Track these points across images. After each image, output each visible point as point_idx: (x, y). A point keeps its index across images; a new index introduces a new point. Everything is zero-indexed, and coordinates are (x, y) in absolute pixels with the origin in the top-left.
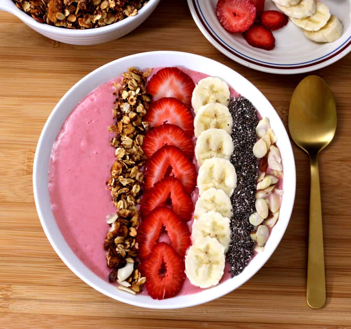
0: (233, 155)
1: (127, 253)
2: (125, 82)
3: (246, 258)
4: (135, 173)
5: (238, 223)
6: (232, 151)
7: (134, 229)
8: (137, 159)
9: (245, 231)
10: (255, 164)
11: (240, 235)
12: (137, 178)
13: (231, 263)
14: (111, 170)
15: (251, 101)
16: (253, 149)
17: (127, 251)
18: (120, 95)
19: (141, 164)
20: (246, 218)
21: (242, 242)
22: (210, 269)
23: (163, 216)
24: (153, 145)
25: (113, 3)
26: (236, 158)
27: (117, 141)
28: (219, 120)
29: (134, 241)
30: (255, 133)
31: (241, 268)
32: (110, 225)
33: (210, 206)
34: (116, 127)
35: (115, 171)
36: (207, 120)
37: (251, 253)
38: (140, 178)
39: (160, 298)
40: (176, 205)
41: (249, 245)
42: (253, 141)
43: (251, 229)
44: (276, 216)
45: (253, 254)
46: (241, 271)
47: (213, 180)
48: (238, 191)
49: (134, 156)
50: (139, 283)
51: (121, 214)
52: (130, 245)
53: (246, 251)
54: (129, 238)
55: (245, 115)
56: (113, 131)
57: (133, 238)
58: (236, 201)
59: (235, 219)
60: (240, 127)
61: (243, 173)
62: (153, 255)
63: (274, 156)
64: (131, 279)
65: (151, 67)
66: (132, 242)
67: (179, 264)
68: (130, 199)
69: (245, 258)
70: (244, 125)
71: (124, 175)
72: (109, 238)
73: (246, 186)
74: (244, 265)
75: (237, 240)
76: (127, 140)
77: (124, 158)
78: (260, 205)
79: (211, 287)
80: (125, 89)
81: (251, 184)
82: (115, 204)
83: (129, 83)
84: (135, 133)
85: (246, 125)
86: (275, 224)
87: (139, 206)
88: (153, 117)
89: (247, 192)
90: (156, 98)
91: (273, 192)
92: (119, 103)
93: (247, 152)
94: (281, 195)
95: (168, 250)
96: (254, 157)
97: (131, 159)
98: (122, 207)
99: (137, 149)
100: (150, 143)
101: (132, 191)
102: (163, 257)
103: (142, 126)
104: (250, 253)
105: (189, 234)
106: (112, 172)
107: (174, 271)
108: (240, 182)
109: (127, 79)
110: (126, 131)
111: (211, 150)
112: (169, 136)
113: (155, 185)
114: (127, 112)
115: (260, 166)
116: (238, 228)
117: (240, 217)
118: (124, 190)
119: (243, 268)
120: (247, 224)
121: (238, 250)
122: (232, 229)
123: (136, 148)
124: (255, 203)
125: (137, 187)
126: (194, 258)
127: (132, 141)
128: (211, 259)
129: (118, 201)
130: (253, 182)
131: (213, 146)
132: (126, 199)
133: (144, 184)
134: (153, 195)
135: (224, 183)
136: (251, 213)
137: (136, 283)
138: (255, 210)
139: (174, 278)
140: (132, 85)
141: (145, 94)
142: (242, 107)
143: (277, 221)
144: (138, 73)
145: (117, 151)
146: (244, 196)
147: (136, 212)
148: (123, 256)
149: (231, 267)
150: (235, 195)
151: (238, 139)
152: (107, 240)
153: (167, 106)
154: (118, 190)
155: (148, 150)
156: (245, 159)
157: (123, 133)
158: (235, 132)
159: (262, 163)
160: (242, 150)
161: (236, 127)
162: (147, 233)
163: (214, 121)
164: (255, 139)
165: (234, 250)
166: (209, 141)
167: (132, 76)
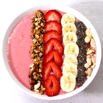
0: (77, 42)
1: (38, 79)
2: (36, 15)
4: (40, 48)
5: (80, 67)
6: (77, 40)
7: (40, 69)
8: (41, 43)
9: (83, 70)
10: (86, 45)
11: (81, 71)
12: (41, 50)
13: (78, 82)
14: (31, 47)
15: (83, 22)
16: (85, 40)
18: (34, 20)
19: (42, 45)
20: (83, 65)
21: (82, 74)
22: (70, 84)
23: (51, 64)
26: (79, 43)
27: (33, 36)
28: (72, 29)
29: (41, 74)
30: (85, 34)
32: (31, 68)
33: (69, 61)
34: (33, 31)
35: (33, 48)
36: (67, 29)
39: (51, 96)
40: (56, 61)
41: (85, 75)
43: (85, 69)
44: (94, 64)
45: (86, 79)
46: (82, 85)
47: (70, 51)
48: (80, 55)
50: (43, 90)
51: (35, 64)
52: (39, 75)
53: (84, 77)
54: (38, 73)
55: (81, 27)
56: (32, 33)
57: (40, 73)
58: (79, 59)
62: (48, 79)
63: (93, 42)
64: (39, 89)
65: (45, 10)
67: (58, 83)
69: (83, 80)
70: (81, 31)
71: (36, 49)
74: (83, 83)
75: (80, 73)
76: (37, 36)
77: (36, 43)
78: (88, 60)
79: (70, 92)
80: (36, 17)
81: (84, 52)
82: (33, 60)
83: (38, 15)
84: (40, 34)
87: (42, 61)
88: (47, 28)
90: (48, 21)
91: (93, 55)
92: (34, 23)
93: (82, 41)
94: (96, 56)
95: (54, 78)
96: (85, 42)
97: (39, 43)
98: (36, 61)
100: (46, 37)
101: (39, 55)
102: (52, 80)
103: (43, 31)
105: (62, 71)
107: (56, 85)
108: (80, 52)
110: (37, 33)
111: (69, 40)
112: (53, 35)
113: (48, 52)
114: (37, 26)
115: (88, 46)
116: (80, 69)
117: (81, 65)
118: (36, 55)
119: (83, 84)
120: (83, 67)
121: (81, 77)
122: (78, 69)
123: (41, 39)
124: (86, 59)
125: (41, 54)
127: (39, 36)
128: (70, 81)
129: (34, 59)
131: (70, 38)
132: (37, 58)
133: (44, 53)
134: (48, 57)
135: (74, 52)
136: (85, 63)
137: (41, 90)
138: (86, 62)
139: (56, 88)
140: (39, 16)
141: (44, 19)
142: (80, 24)
143: (95, 66)
144: (41, 12)
145: (33, 40)
146: (82, 57)
147: (41, 63)
148: (36, 80)
149: (78, 84)
150: (79, 57)
151: (79, 36)
152: (30, 74)
153: (52, 24)
154: (34, 54)
155: (45, 40)
156: (82, 43)
157: (35, 33)
158: (78, 33)
159: (88, 44)
160: (80, 40)
161: (78, 31)
162: (45, 71)
163: (70, 29)
164: (85, 36)
165: (79, 77)
166: (68, 37)
167: (38, 13)
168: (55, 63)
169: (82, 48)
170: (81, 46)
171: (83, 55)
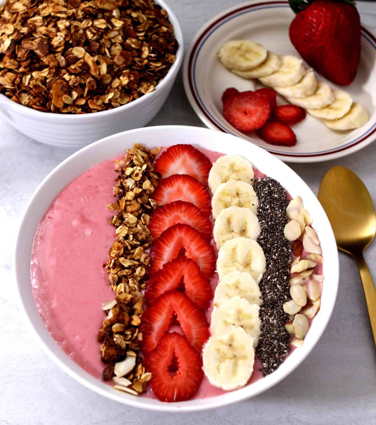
0: (259, 237)
1: (127, 345)
2: (130, 158)
3: (281, 353)
4: (139, 254)
5: (270, 311)
6: (259, 233)
7: (137, 316)
8: (143, 239)
9: (279, 321)
10: (287, 247)
11: (272, 325)
12: (142, 260)
13: (262, 359)
14: (110, 251)
15: (278, 181)
16: (284, 231)
17: (127, 343)
18: (123, 172)
19: (147, 245)
20: (279, 306)
21: (275, 333)
22: (236, 365)
23: (174, 302)
24: (162, 225)
26: (264, 240)
27: (118, 220)
28: (242, 199)
29: (137, 330)
30: (285, 213)
31: (275, 365)
32: (107, 313)
33: (233, 292)
34: (117, 205)
35: (115, 251)
36: (228, 199)
37: (288, 347)
38: (146, 260)
39: (170, 400)
40: (191, 292)
41: (285, 337)
42: (283, 222)
43: (286, 319)
44: (316, 304)
45: (290, 349)
46: (275, 368)
47: (237, 264)
48: (268, 276)
49: (138, 235)
50: (143, 380)
51: (120, 299)
52: (132, 335)
53: (281, 344)
54: (129, 326)
55: (273, 195)
56: (114, 209)
57: (135, 327)
58: (266, 287)
59: (265, 308)
60: (268, 207)
61: (274, 256)
62: (161, 346)
63: (310, 238)
64: (131, 375)
65: (159, 146)
66: (134, 332)
67: (195, 359)
68: (132, 282)
69: (279, 353)
70: (272, 205)
71: (125, 256)
72: (105, 326)
73: (278, 271)
74: (279, 363)
75: (268, 331)
76: (131, 218)
77: (126, 237)
78: (296, 290)
79: (237, 389)
80: (129, 165)
81: (283, 268)
82: (114, 288)
83: (134, 158)
84: (140, 211)
85: (274, 205)
86: (316, 314)
87: (143, 292)
88: (162, 196)
89: (279, 277)
90: (166, 176)
91: (311, 277)
92: (122, 180)
93: (276, 234)
94: (321, 281)
95: (182, 342)
96: (286, 239)
97: (134, 239)
98: (123, 290)
99: (143, 228)
101: (135, 274)
102: (174, 350)
103: (149, 204)
104: (286, 347)
105: (208, 325)
106: (112, 253)
107: (188, 367)
108: (270, 266)
109: (132, 155)
110: (129, 209)
111: (233, 231)
112: (182, 215)
113: (164, 266)
114: (131, 187)
115: (294, 249)
116: (270, 317)
117: (272, 304)
118: (125, 272)
119: (278, 365)
120: (280, 312)
121: (270, 342)
122: (262, 319)
123: (141, 226)
124: (289, 289)
125: (141, 270)
126: (214, 352)
127: (136, 219)
128: (235, 353)
129: (117, 284)
130: (286, 266)
131: (236, 227)
132: (128, 283)
133: (150, 267)
134: (162, 278)
135: (250, 267)
136: (285, 301)
137: (138, 381)
138: (290, 298)
139: (188, 376)
140: (138, 160)
141: (152, 172)
142: (269, 187)
143: (319, 309)
144: (144, 150)
145: (118, 231)
146: (275, 281)
147: (140, 298)
148: (123, 348)
149: (262, 364)
150: (264, 281)
151: (265, 219)
152: (103, 329)
153: (179, 184)
154: (117, 271)
155: (155, 230)
156: (275, 240)
157: (125, 210)
158: (261, 212)
159: (295, 245)
160: (270, 231)
161: (263, 206)
162: (154, 322)
163: (236, 200)
164: (285, 220)
165: (265, 343)
166: (231, 221)
167: (137, 152)
168: (187, 299)
169: (275, 255)
170: (273, 250)
171: (280, 276)
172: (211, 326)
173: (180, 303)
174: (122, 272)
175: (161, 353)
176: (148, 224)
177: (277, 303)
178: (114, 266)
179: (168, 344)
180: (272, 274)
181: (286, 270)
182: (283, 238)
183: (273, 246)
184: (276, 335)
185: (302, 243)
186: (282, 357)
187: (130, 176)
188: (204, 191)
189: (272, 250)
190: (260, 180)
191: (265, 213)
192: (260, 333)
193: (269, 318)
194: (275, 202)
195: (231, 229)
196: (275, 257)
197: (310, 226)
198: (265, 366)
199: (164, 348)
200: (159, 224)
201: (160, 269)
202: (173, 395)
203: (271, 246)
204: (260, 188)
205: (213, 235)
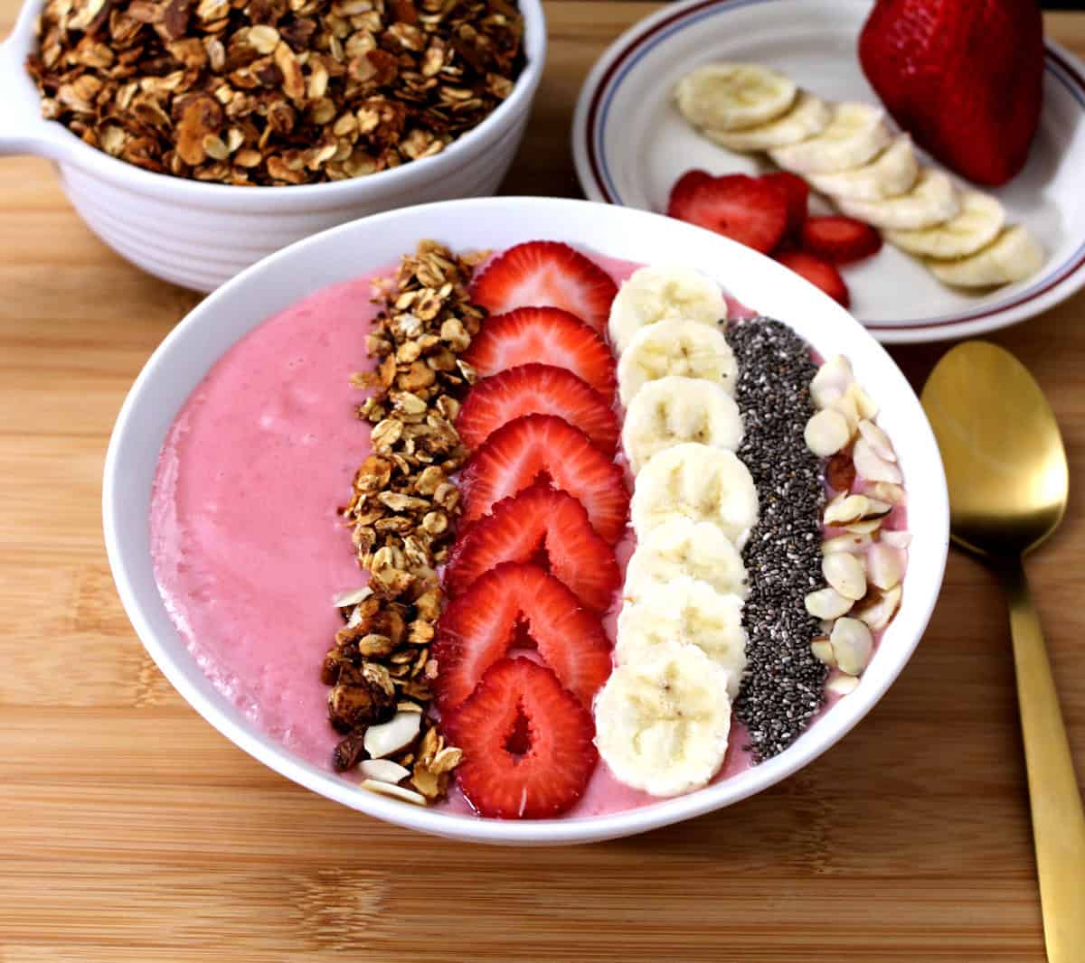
0: (741, 447)
1: (397, 687)
2: (409, 272)
3: (802, 708)
4: (432, 483)
5: (770, 612)
6: (741, 438)
7: (424, 623)
8: (441, 449)
9: (794, 633)
10: (815, 469)
11: (775, 642)
12: (438, 497)
13: (751, 723)
14: (358, 475)
15: (788, 324)
16: (806, 433)
17: (398, 682)
18: (391, 304)
19: (450, 464)
20: (793, 599)
21: (784, 661)
22: (682, 734)
23: (522, 590)
24: (488, 419)
25: (370, 118)
26: (754, 453)
27: (377, 407)
28: (695, 362)
29: (424, 654)
30: (808, 395)
32: (345, 613)
33: (673, 569)
34: (374, 375)
35: (369, 478)
36: (660, 362)
37: (818, 696)
38: (448, 498)
39: (509, 815)
40: (566, 569)
41: (810, 671)
42: (803, 414)
43: (813, 631)
44: (890, 599)
45: (824, 701)
46: (786, 744)
47: (683, 506)
48: (764, 534)
49: (429, 440)
50: (438, 765)
51: (381, 583)
52: (412, 664)
53: (800, 686)
54: (404, 646)
55: (776, 353)
56: (367, 386)
57: (420, 647)
58: (759, 558)
59: (758, 604)
60: (763, 379)
61: (779, 488)
63: (873, 449)
64: (408, 756)
65: (482, 247)
66: (416, 659)
67: (573, 721)
68: (413, 544)
69: (797, 708)
70: (774, 375)
71: (396, 488)
72: (340, 644)
73: (790, 521)
74: (798, 732)
75: (767, 656)
76: (410, 403)
77: (398, 446)
78: (838, 562)
80: (407, 288)
81: (804, 515)
82: (366, 559)
83: (421, 268)
84: (434, 389)
85: (779, 377)
86: (891, 619)
87: (441, 569)
88: (489, 356)
89: (793, 535)
90: (499, 311)
92: (388, 320)
93: (786, 439)
94: (903, 546)
95: (540, 680)
96: (810, 452)
97: (419, 452)
98: (388, 560)
99: (441, 424)
100: (483, 415)
101: (420, 527)
102: (520, 699)
103: (457, 372)
104: (814, 696)
105: (608, 646)
106: (360, 481)
107: (558, 740)
108: (769, 510)
109: (413, 264)
110: (406, 382)
111: (672, 435)
112: (540, 398)
113: (496, 507)
114: (413, 333)
115: (830, 473)
116: (771, 625)
117: (774, 596)
118: (393, 523)
119: (794, 737)
120: (798, 615)
121: (773, 682)
122: (751, 633)
123: (437, 421)
124: (820, 564)
125: (436, 519)
126: (626, 704)
127: (423, 404)
128: (681, 707)
129: (374, 550)
130: (811, 512)
132: (402, 547)
134: (489, 536)
135: (718, 514)
136: (809, 590)
137: (425, 767)
138: (822, 583)
139: (557, 760)
140: (428, 272)
141: (467, 303)
142: (766, 336)
143: (897, 609)
144: (447, 256)
145: (376, 431)
146: (782, 545)
147: (431, 581)
148: (387, 692)
149: (753, 735)
150: (754, 545)
151: (756, 408)
152: (334, 652)
153: (534, 328)
154: (374, 519)
155: (473, 432)
156: (782, 454)
157: (396, 386)
158: (745, 392)
159: (835, 466)
160: (769, 433)
161: (749, 378)
162: (469, 636)
163: (681, 365)
164: (809, 409)
165: (759, 685)
166: (667, 410)
167: (428, 257)
168: (557, 584)
169: (782, 486)
170: (777, 475)
171: (797, 534)
172: (618, 647)
173: (536, 592)
174: (386, 522)
175: (486, 705)
176: (453, 416)
177: (789, 594)
178: (366, 508)
179: (504, 685)
180: (775, 527)
181: (811, 520)
182: (804, 447)
183: (777, 467)
184: (788, 665)
185: (851, 461)
186: (804, 718)
187: (408, 310)
188: (598, 345)
189: (774, 477)
190: (741, 322)
191: (756, 395)
192: (745, 662)
193: (769, 628)
194: (782, 370)
195: (668, 428)
196: (783, 491)
197: (873, 422)
198: (759, 739)
199: (495, 693)
200: (484, 419)
201: (484, 516)
202: (518, 804)
203: (772, 466)
204: (742, 339)
205: (621, 443)
